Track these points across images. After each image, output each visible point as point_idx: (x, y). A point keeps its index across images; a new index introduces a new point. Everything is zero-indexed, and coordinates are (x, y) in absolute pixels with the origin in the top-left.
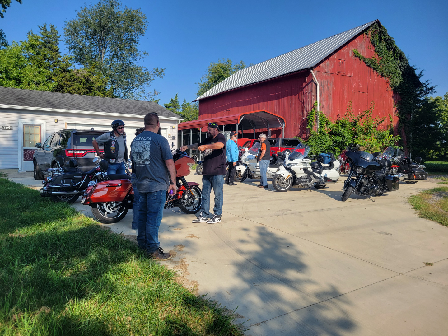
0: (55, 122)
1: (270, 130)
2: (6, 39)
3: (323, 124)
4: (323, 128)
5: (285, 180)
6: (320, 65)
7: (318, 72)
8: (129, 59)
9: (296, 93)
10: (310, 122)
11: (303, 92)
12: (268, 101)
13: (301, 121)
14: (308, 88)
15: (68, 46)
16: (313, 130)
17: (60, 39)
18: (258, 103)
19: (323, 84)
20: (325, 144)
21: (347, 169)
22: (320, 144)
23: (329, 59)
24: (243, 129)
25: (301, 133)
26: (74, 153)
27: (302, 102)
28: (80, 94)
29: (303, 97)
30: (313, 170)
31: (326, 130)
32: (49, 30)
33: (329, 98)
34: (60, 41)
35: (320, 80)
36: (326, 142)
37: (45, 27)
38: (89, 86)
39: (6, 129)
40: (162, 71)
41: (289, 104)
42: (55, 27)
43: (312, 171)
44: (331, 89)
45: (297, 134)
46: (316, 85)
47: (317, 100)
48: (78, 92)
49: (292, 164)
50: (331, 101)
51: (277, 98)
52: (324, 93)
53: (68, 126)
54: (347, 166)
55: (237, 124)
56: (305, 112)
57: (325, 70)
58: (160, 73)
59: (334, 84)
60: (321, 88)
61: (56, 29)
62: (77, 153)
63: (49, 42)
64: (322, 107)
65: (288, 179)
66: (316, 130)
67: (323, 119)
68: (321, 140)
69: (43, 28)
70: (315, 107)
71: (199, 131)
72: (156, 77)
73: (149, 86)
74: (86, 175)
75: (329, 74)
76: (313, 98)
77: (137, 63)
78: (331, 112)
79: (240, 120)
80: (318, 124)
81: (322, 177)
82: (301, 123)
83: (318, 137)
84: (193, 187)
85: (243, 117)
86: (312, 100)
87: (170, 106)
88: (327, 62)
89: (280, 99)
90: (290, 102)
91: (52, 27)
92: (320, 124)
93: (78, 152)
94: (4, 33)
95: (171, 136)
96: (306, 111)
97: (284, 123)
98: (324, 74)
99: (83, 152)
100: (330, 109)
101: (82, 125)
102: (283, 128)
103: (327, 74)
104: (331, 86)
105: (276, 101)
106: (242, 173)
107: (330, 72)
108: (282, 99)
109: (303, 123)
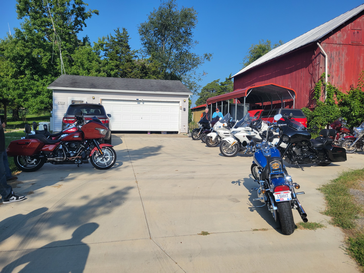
0: (93, 99)
1: (284, 102)
2: (90, 41)
3: (330, 95)
4: (330, 98)
5: (230, 146)
6: (330, 38)
7: (327, 44)
8: (185, 48)
9: (306, 66)
10: (316, 93)
11: (312, 65)
12: (283, 75)
13: (310, 93)
14: (316, 61)
16: (320, 100)
17: (129, 38)
18: (275, 77)
19: (332, 56)
20: (332, 114)
22: (326, 114)
23: (341, 30)
24: (263, 102)
25: (309, 104)
26: (67, 120)
27: (311, 74)
29: (312, 69)
31: (335, 99)
32: (121, 32)
33: (340, 68)
34: (129, 39)
35: (329, 52)
36: (333, 112)
37: (118, 30)
38: (145, 71)
39: (61, 104)
40: (211, 55)
41: (300, 76)
42: (126, 29)
44: (343, 59)
45: (306, 105)
46: (324, 56)
47: (325, 72)
49: (236, 131)
50: (343, 71)
51: (291, 71)
52: (335, 64)
53: (102, 101)
55: (244, 97)
56: (313, 84)
57: (336, 41)
58: (209, 57)
59: (346, 55)
60: (331, 59)
61: (126, 31)
63: (122, 41)
64: (331, 78)
65: (233, 146)
66: (323, 100)
67: (330, 90)
68: (327, 110)
69: (117, 31)
70: (322, 79)
72: (206, 61)
73: (198, 68)
75: (341, 45)
76: (321, 70)
78: (342, 83)
79: (247, 93)
80: (326, 94)
82: (309, 94)
83: (324, 108)
85: (251, 90)
86: (320, 72)
88: (338, 34)
89: (293, 72)
90: (301, 75)
91: (124, 29)
92: (328, 94)
93: (70, 120)
94: (88, 38)
95: (183, 108)
96: (315, 83)
97: (295, 95)
98: (335, 46)
100: (341, 80)
101: (113, 100)
102: (294, 99)
103: (338, 45)
104: (343, 57)
105: (289, 74)
106: (213, 139)
107: (342, 43)
108: (295, 72)
109: (311, 94)
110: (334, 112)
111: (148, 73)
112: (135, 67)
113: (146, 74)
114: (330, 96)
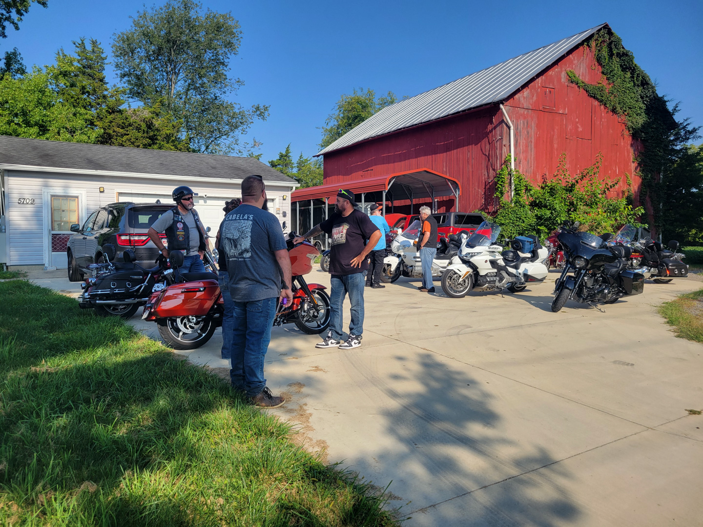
0: (101, 192)
1: (436, 200)
2: (24, 62)
3: (520, 190)
4: (520, 195)
5: (461, 279)
6: (514, 97)
7: (512, 108)
8: (215, 91)
9: (477, 141)
10: (500, 186)
11: (489, 140)
12: (432, 155)
13: (486, 186)
14: (496, 134)
15: (119, 72)
16: (504, 200)
17: (106, 61)
18: (416, 157)
19: (519, 127)
20: (524, 222)
21: (559, 261)
22: (515, 222)
23: (529, 86)
24: (393, 199)
25: (485, 204)
26: (130, 240)
27: (486, 155)
28: (138, 146)
29: (488, 147)
30: (505, 263)
31: (525, 199)
32: (89, 47)
33: (529, 148)
34: (107, 64)
35: (514, 121)
36: (525, 217)
37: (83, 43)
38: (151, 134)
39: (25, 202)
40: (266, 109)
41: (467, 158)
42: (98, 43)
43: (505, 265)
44: (533, 134)
45: (479, 206)
46: (509, 128)
47: (510, 152)
48: (136, 144)
49: (472, 253)
50: (532, 154)
51: (447, 149)
52: (522, 141)
53: (120, 197)
54: (559, 256)
55: (383, 192)
56: (491, 171)
57: (523, 104)
58: (263, 112)
59: (537, 127)
60: (517, 132)
61: (99, 47)
62: (134, 240)
63: (90, 67)
64: (518, 163)
65: (466, 278)
66: (508, 199)
67: (520, 182)
68: (517, 214)
69: (79, 44)
70: (507, 162)
71: (324, 203)
72: (256, 119)
73: (245, 133)
74: (150, 275)
75: (530, 111)
76: (505, 149)
77: (227, 98)
78: (532, 171)
79: (389, 185)
80: (512, 189)
81: (520, 274)
82: (485, 188)
83: (513, 211)
84: (317, 291)
85: (394, 180)
86: (503, 152)
87: (279, 165)
88: (526, 92)
89: (451, 150)
90: (468, 155)
91: (94, 43)
92: (515, 189)
93: (136, 238)
94: (20, 54)
95: (281, 212)
96: (494, 170)
97: (459, 189)
98: (522, 111)
99: (144, 238)
100: (531, 167)
101: (142, 195)
102: (457, 196)
103: (526, 110)
104: (533, 130)
105: (445, 154)
106: (393, 268)
107: (531, 108)
108: (455, 151)
109: (488, 188)
110: (527, 218)
111: (157, 139)
112: (130, 125)
113: (153, 139)
114: (520, 192)
